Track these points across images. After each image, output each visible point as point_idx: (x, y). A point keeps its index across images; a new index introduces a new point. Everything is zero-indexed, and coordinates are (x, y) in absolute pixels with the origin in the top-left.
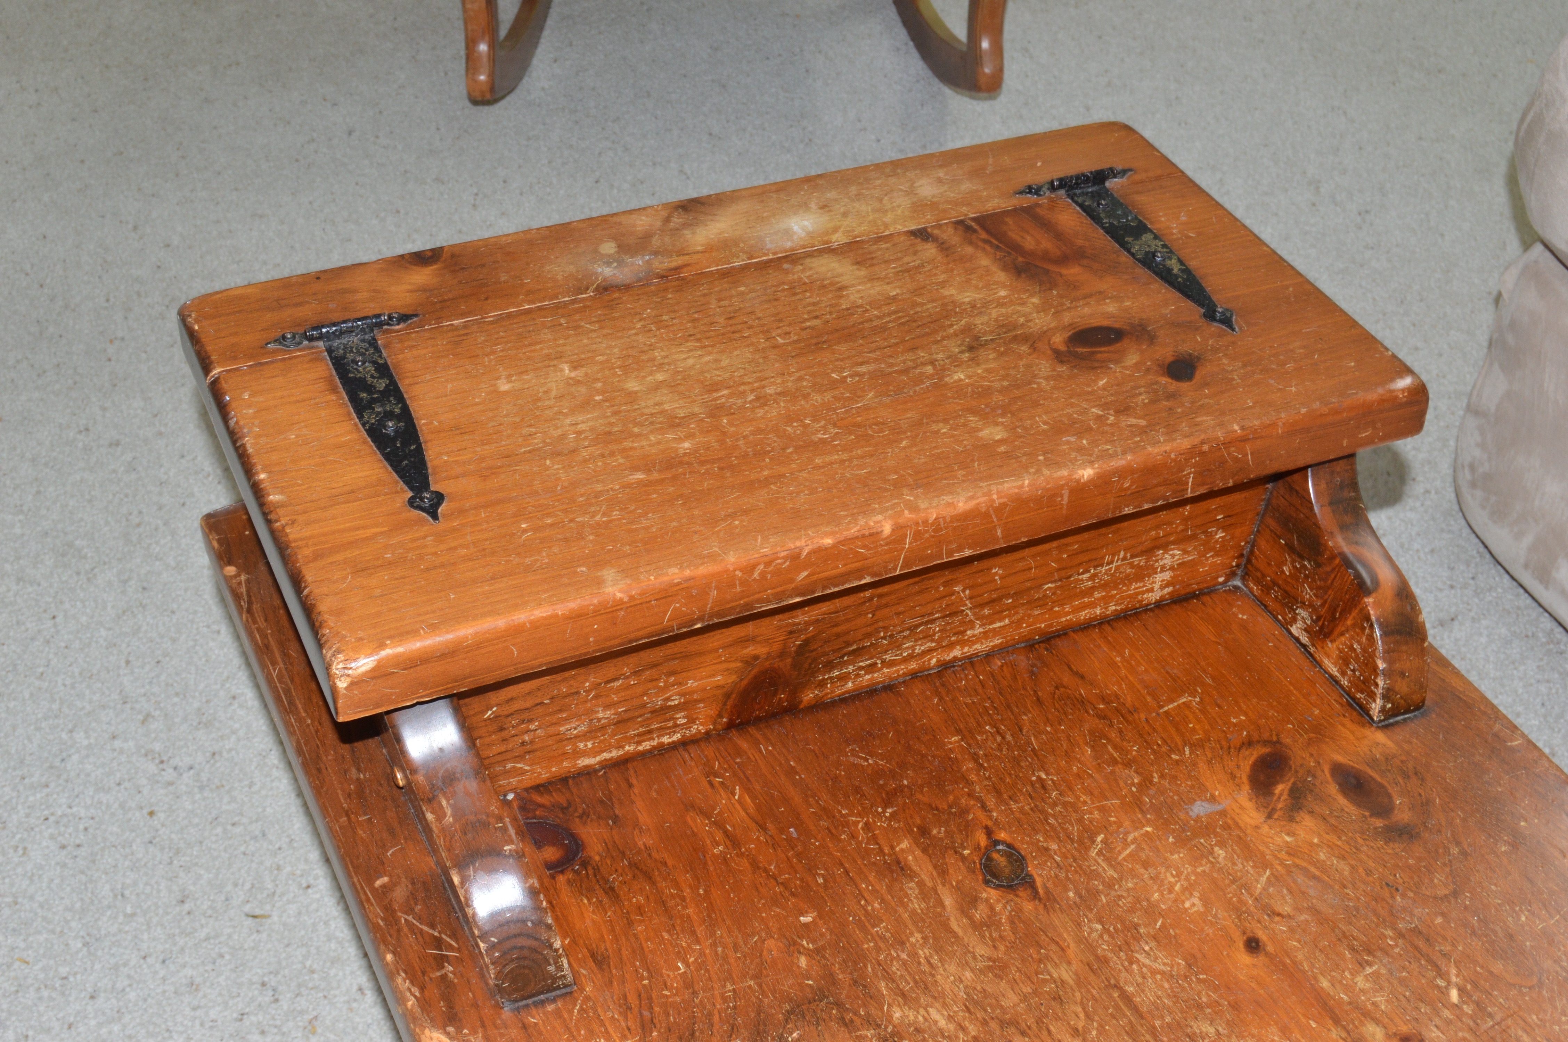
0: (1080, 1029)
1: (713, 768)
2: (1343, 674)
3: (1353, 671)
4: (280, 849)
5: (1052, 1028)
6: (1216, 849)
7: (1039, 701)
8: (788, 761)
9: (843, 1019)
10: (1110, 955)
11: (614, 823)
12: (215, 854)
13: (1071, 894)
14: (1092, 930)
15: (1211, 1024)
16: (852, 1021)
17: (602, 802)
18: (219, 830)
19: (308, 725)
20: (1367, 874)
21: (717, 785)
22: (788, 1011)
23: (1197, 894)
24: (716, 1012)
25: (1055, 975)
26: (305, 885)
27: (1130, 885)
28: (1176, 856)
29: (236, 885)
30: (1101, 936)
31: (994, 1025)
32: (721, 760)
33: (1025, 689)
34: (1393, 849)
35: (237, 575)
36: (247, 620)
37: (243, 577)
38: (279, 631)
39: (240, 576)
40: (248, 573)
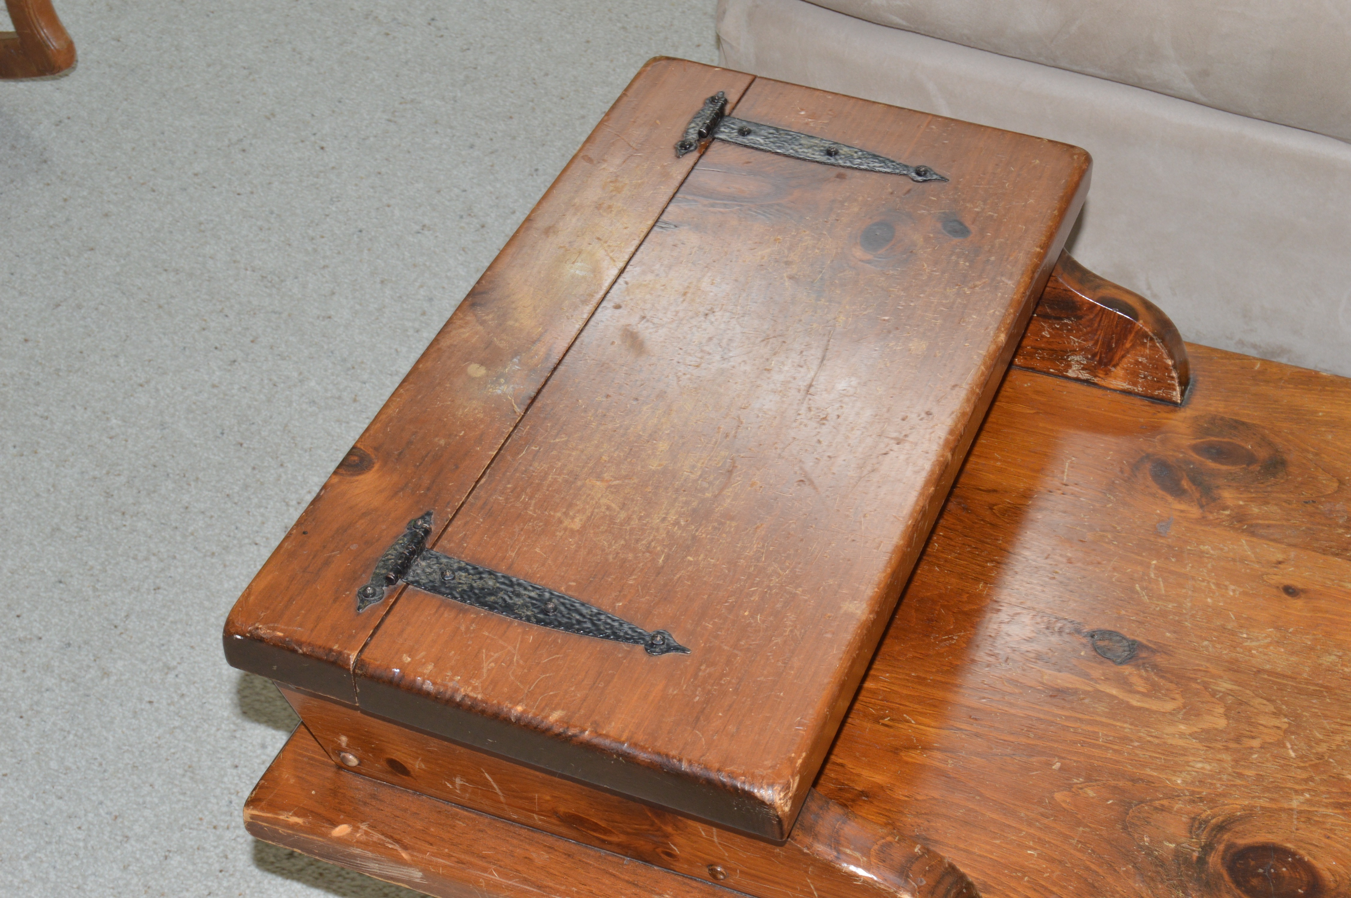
0: (1275, 711)
1: (873, 714)
2: (1135, 384)
3: (1145, 377)
5: (1261, 722)
6: (1201, 547)
7: (994, 526)
8: (910, 675)
9: (1156, 808)
10: (1234, 655)
11: (867, 797)
13: (1168, 634)
14: (1207, 648)
15: (1330, 654)
16: (1162, 805)
17: (840, 789)
19: (577, 892)
20: (1289, 504)
21: (891, 723)
22: (1122, 829)
23: (1227, 583)
24: (1088, 863)
25: (1223, 690)
27: (1189, 604)
28: (1188, 569)
30: (1214, 647)
31: (1233, 745)
32: (871, 705)
33: (976, 523)
34: (1282, 478)
35: (356, 829)
36: (412, 855)
37: (364, 827)
38: (453, 844)
39: (359, 828)
40: (363, 821)
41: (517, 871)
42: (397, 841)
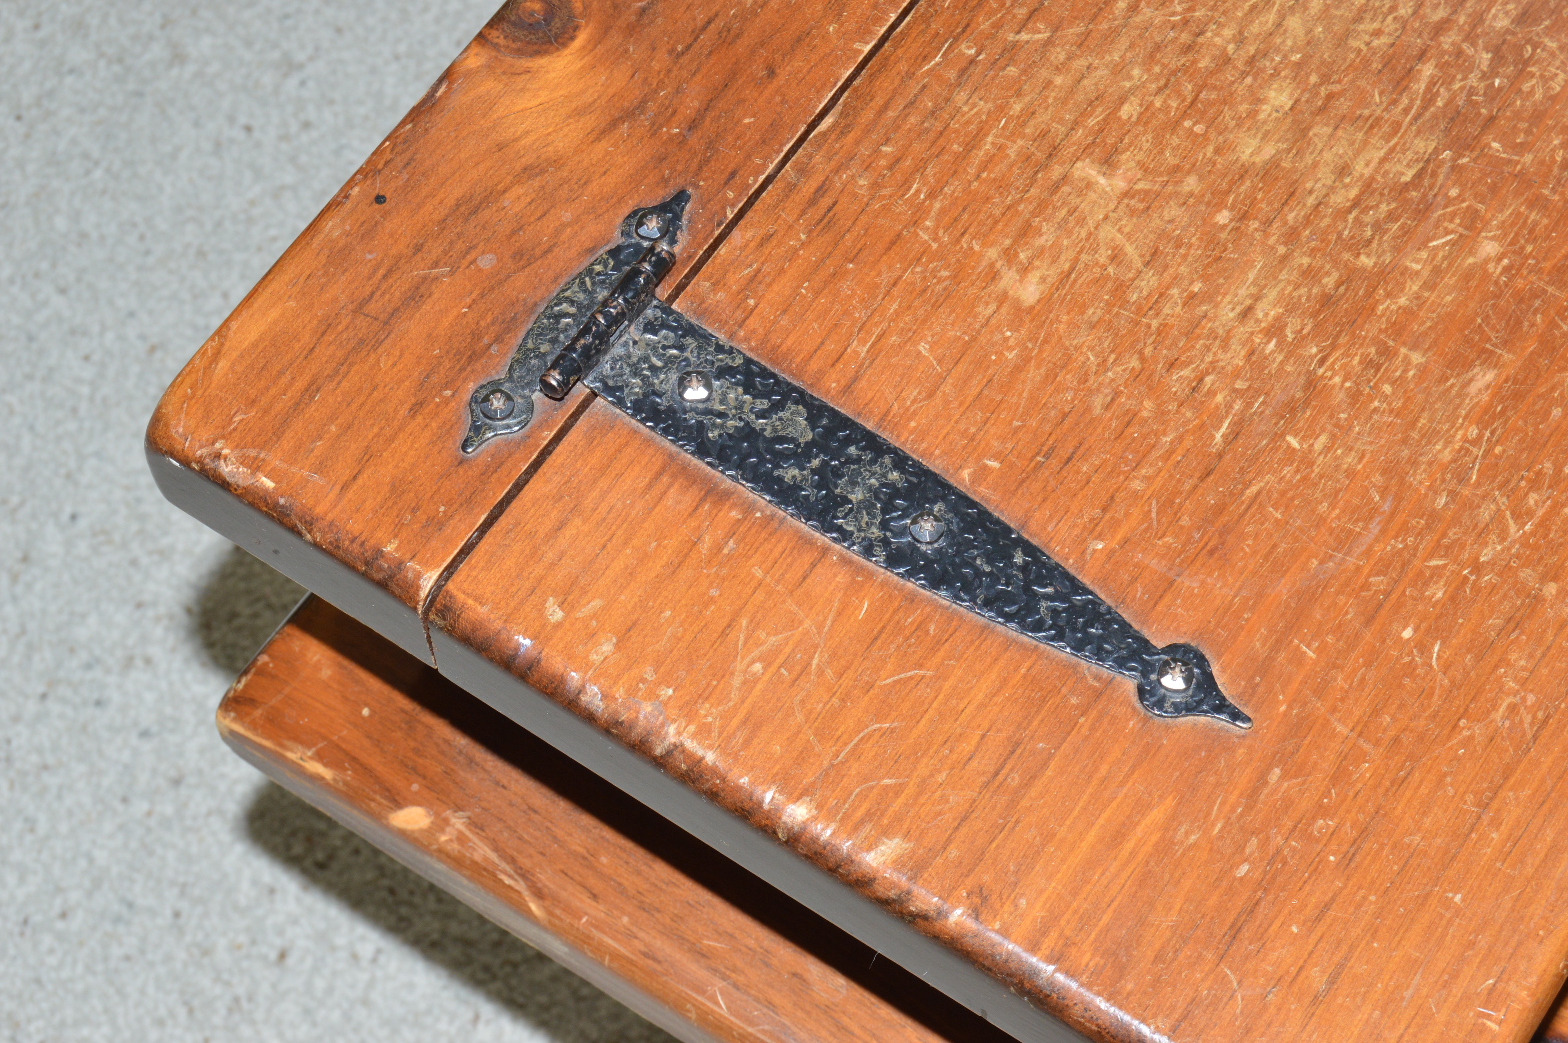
4: (177, 915)
12: (80, 987)
18: (47, 940)
26: (273, 955)
29: (160, 1023)
35: (441, 824)
36: (550, 913)
37: (458, 822)
38: (642, 907)
39: (446, 821)
40: (458, 808)
41: (770, 1005)
42: (524, 874)
